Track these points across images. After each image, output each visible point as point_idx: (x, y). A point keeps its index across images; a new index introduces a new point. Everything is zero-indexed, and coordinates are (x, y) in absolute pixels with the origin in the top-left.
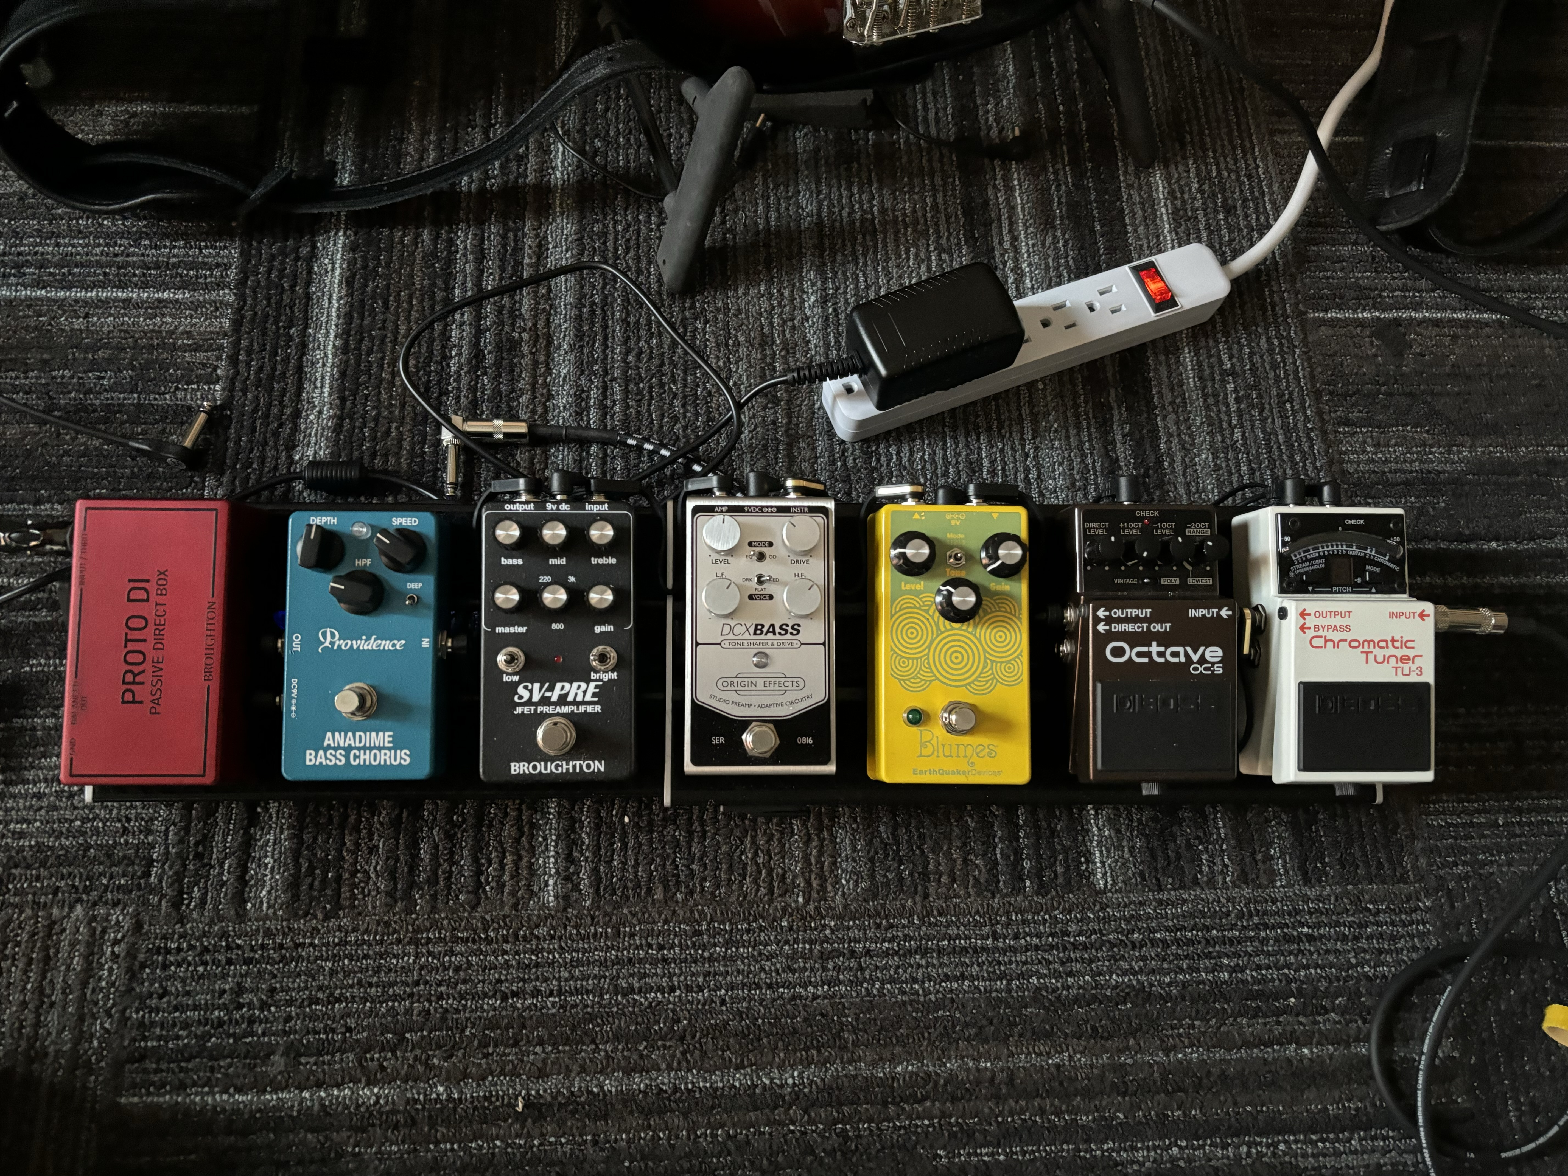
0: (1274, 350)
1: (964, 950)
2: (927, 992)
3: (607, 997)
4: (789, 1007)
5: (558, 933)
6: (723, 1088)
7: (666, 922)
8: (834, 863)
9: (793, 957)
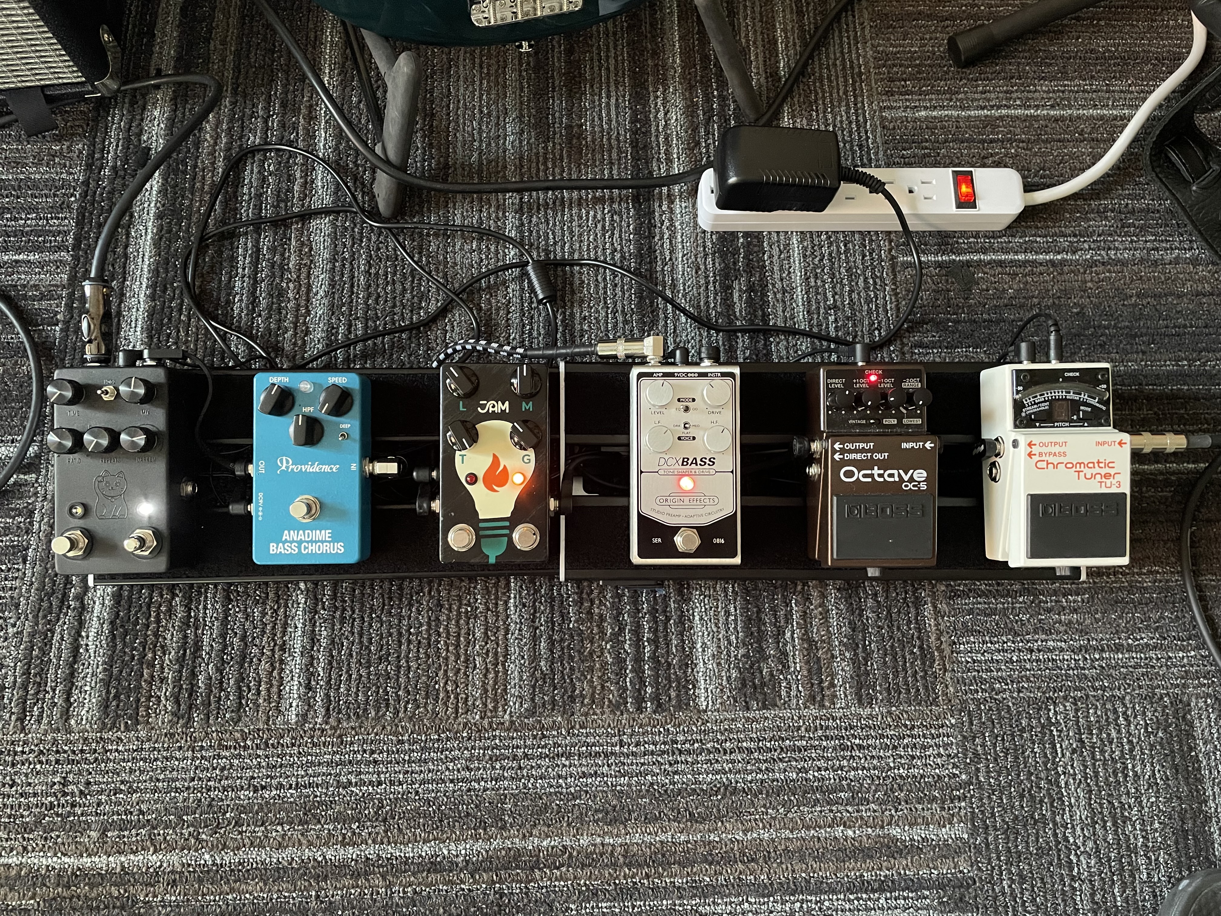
0: (869, 287)
1: (597, 754)
2: (568, 787)
3: (331, 789)
4: (465, 797)
5: (298, 743)
6: (413, 857)
7: (376, 734)
8: (505, 690)
9: (470, 759)
